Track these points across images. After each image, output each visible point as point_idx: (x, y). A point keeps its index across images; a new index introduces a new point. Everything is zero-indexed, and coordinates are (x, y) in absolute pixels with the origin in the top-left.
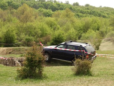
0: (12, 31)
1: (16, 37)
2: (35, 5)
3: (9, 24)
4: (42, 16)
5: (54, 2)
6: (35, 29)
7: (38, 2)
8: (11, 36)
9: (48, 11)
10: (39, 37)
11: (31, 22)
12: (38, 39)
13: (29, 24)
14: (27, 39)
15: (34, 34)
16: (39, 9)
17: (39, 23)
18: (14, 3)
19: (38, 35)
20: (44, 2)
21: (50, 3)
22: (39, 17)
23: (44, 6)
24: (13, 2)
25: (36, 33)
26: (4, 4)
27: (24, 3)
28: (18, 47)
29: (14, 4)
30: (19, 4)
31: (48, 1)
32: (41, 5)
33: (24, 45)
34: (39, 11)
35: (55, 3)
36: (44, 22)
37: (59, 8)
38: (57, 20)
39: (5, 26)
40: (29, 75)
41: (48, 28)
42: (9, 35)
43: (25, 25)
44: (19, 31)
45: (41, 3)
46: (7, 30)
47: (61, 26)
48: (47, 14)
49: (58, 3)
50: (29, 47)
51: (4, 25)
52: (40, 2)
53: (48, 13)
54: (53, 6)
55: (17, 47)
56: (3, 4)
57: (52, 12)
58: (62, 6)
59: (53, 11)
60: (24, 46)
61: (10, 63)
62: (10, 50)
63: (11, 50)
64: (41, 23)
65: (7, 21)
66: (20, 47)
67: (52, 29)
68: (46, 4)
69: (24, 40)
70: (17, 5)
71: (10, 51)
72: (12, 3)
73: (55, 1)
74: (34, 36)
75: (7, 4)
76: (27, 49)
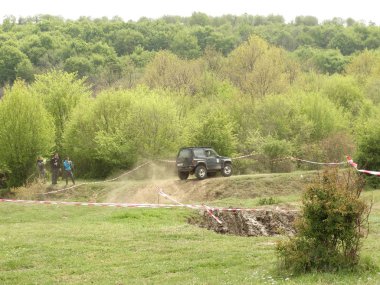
0: (221, 125)
1: (234, 144)
2: (283, 36)
3: (208, 104)
4: (313, 73)
5: (345, 25)
6: (291, 114)
7: (293, 29)
8: (220, 140)
9: (327, 53)
10: (306, 140)
11: (279, 93)
12: (304, 147)
13: (270, 99)
14: (268, 149)
15: (291, 132)
16: (298, 51)
17: (303, 94)
18: (217, 34)
19: (302, 134)
20: (313, 25)
21: (332, 27)
22: (302, 77)
23: (313, 40)
24: (212, 33)
25: (296, 129)
26: (186, 41)
27: (252, 32)
28: (242, 173)
29: (217, 37)
30: (232, 36)
31: (328, 23)
32: (302, 36)
33: (262, 167)
34: (299, 55)
35: (351, 28)
36: (321, 90)
37: (363, 43)
38: (361, 82)
39: (197, 109)
40: (317, 261)
41: (334, 110)
42: (213, 138)
43: (258, 105)
44: (240, 122)
45: (305, 30)
46: (206, 122)
47: (375, 103)
48: (327, 65)
49: (360, 26)
50: (277, 174)
51: (192, 107)
52: (302, 27)
53: (328, 61)
54: (344, 36)
55: (239, 176)
56: (181, 41)
57: (341, 57)
58: (375, 35)
59: (345, 52)
60: (260, 171)
61: (231, 224)
62: (218, 185)
63: (222, 186)
64: (311, 96)
65: (202, 93)
66: (248, 176)
67: (349, 114)
68: (322, 31)
69: (260, 151)
70: (227, 42)
71: (218, 189)
72: (209, 35)
73: (350, 22)
74: (289, 137)
75: (195, 41)
76: (272, 180)
